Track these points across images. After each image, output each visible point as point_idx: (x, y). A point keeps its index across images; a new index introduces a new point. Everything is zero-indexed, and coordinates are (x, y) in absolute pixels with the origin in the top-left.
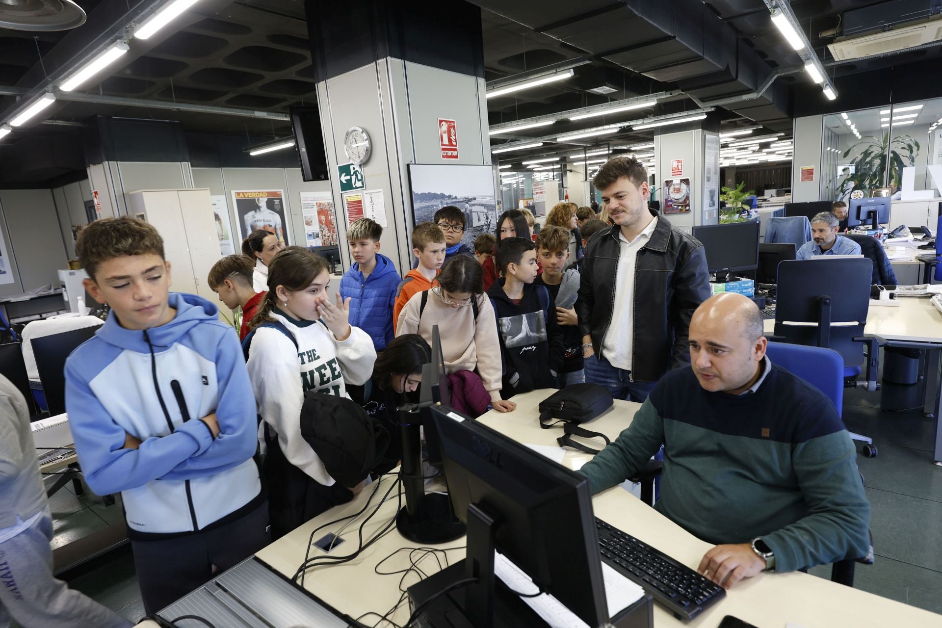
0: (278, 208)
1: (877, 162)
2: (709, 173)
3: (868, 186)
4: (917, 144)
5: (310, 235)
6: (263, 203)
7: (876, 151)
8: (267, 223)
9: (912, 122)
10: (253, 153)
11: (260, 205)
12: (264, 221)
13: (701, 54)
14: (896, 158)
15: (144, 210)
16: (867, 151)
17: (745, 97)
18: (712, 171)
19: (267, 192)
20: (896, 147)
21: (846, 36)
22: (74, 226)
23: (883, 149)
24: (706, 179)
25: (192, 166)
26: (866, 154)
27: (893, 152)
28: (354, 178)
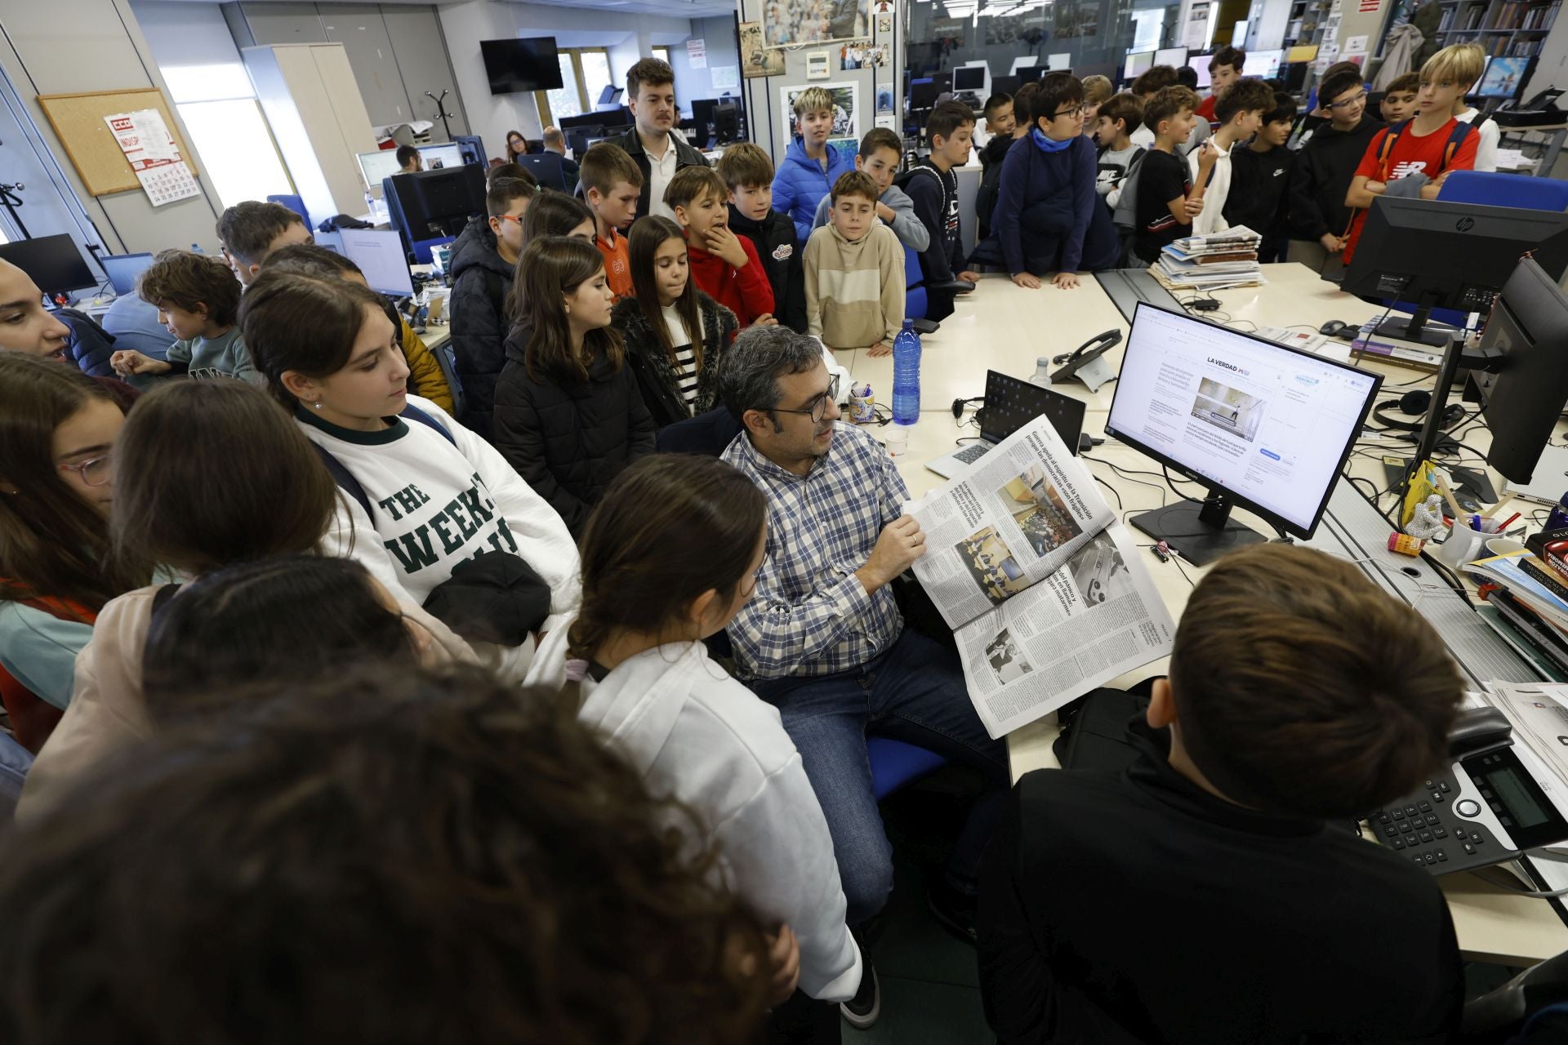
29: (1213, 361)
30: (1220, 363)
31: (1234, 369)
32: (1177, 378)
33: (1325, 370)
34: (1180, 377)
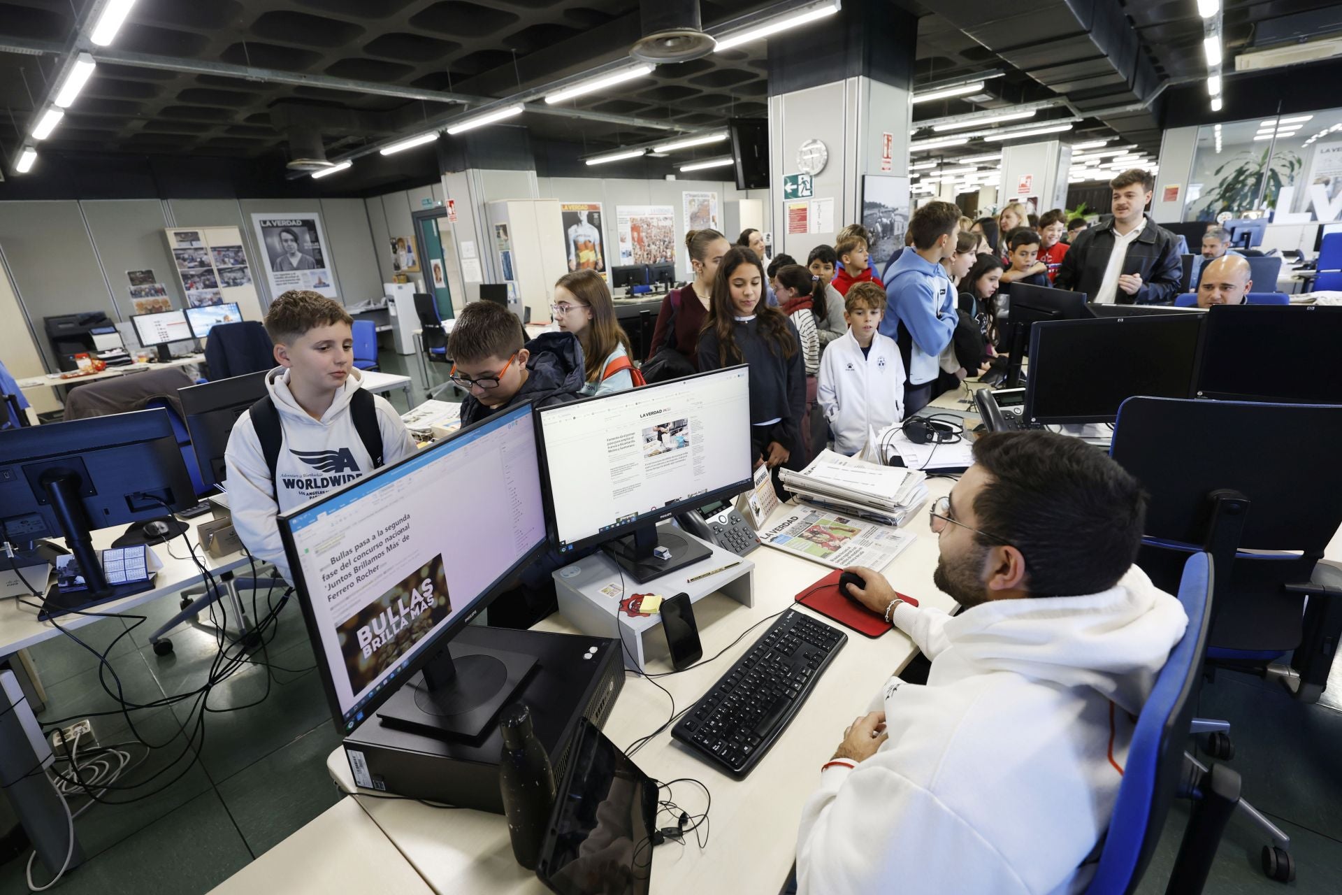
0: (596, 222)
1: (1251, 181)
2: (1059, 191)
3: (1236, 208)
4: (1299, 162)
5: (624, 253)
6: (584, 218)
7: (1253, 168)
8: (587, 239)
9: (1293, 134)
10: (590, 162)
11: (582, 218)
12: (585, 236)
13: (1116, 68)
14: (1274, 175)
15: (508, 219)
16: (1242, 168)
17: (1130, 108)
18: (1062, 189)
19: (589, 206)
20: (1275, 164)
21: (1257, 46)
22: (394, 239)
23: (1261, 166)
24: (1055, 198)
25: (539, 175)
26: (1241, 172)
27: (1272, 170)
28: (801, 188)
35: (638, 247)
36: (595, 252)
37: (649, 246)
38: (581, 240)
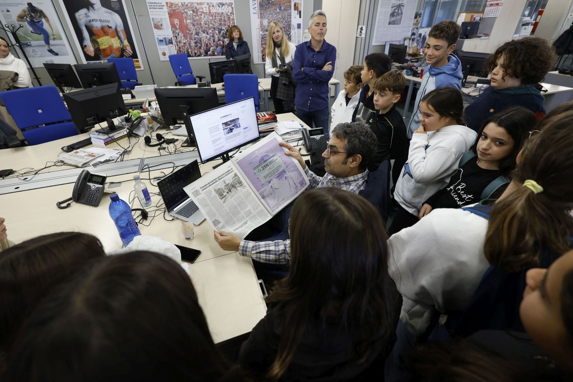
0: (115, 6)
5: (161, 41)
8: (105, 24)
29: (222, 117)
30: (224, 117)
31: (228, 115)
32: (215, 129)
33: (245, 102)
34: (216, 128)
35: (181, 34)
36: (119, 38)
37: (197, 34)
38: (97, 25)
